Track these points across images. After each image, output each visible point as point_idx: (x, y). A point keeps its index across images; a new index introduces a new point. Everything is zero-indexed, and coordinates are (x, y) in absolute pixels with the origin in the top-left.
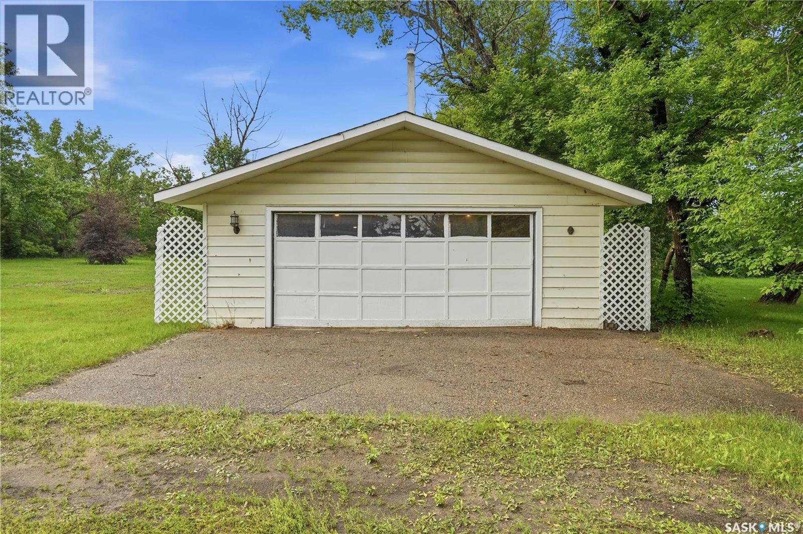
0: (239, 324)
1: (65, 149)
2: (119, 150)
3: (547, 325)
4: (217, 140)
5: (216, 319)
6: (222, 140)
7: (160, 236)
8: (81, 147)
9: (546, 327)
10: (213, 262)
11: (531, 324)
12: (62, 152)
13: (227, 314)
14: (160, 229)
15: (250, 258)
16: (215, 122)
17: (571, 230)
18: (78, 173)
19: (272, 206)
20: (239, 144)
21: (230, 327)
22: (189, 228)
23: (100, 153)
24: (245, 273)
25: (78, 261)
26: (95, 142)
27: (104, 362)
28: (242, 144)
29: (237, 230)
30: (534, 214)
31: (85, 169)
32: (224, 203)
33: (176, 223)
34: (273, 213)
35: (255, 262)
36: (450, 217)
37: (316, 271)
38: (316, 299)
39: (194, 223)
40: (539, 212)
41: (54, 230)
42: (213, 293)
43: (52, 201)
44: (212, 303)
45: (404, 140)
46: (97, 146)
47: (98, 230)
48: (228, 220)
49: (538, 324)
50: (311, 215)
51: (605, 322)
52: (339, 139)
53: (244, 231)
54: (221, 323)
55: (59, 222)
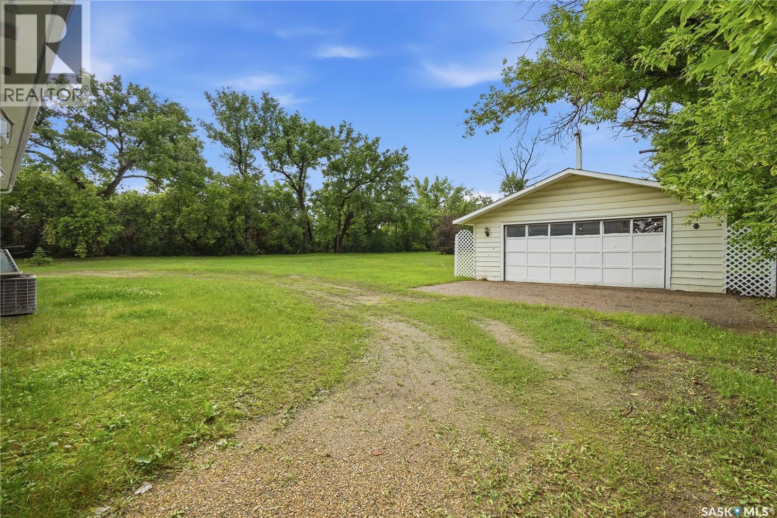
0: (488, 279)
1: (431, 192)
2: (457, 188)
3: (674, 288)
4: (508, 176)
5: (479, 276)
6: (511, 176)
7: (457, 239)
8: (439, 190)
9: (674, 290)
10: (478, 250)
11: (663, 287)
12: (429, 194)
13: (483, 274)
14: (456, 235)
15: (494, 248)
16: (505, 166)
17: (696, 226)
18: (437, 204)
19: (503, 222)
20: (521, 177)
21: (485, 280)
22: (468, 234)
23: (447, 191)
24: (491, 255)
25: (436, 253)
26: (445, 186)
27: (431, 285)
28: (523, 177)
29: (488, 234)
30: (666, 216)
31: (440, 201)
32: (482, 223)
33: (463, 233)
34: (505, 226)
35: (496, 250)
36: (604, 222)
37: (526, 254)
38: (526, 268)
39: (469, 232)
40: (669, 216)
41: (426, 237)
42: (477, 264)
43: (425, 222)
44: (478, 269)
45: (574, 182)
46: (446, 188)
47: (445, 236)
48: (484, 230)
49: (668, 287)
50: (524, 226)
51: (728, 289)
52: (533, 187)
53: (491, 235)
54: (481, 278)
55: (428, 232)
